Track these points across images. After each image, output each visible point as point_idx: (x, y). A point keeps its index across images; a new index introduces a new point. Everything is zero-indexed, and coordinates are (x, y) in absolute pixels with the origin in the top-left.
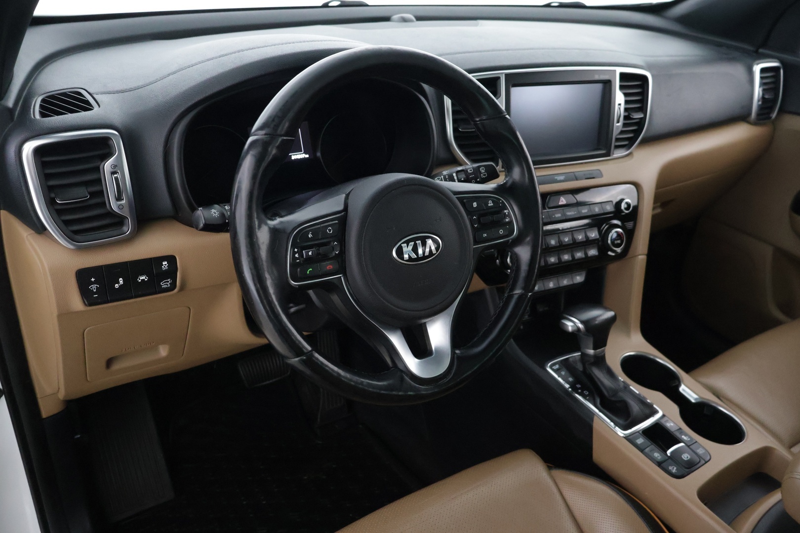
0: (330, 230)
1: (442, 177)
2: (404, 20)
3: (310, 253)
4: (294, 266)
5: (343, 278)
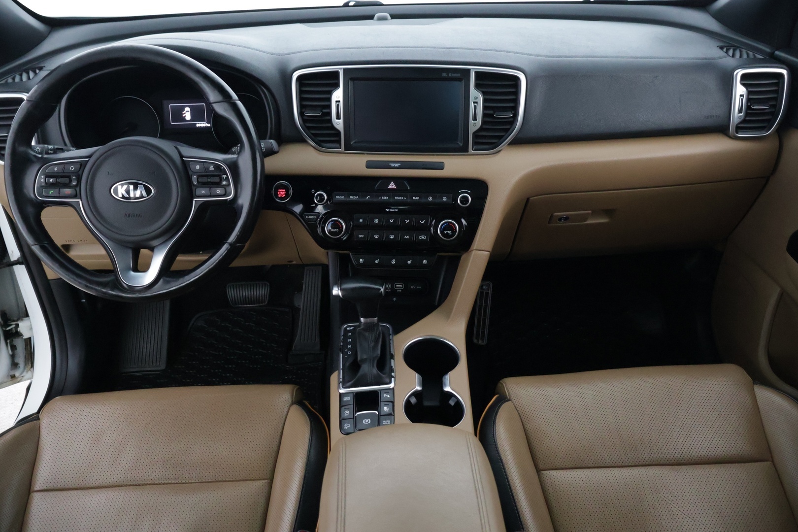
0: (72, 168)
3: (51, 181)
4: (41, 187)
5: (80, 202)
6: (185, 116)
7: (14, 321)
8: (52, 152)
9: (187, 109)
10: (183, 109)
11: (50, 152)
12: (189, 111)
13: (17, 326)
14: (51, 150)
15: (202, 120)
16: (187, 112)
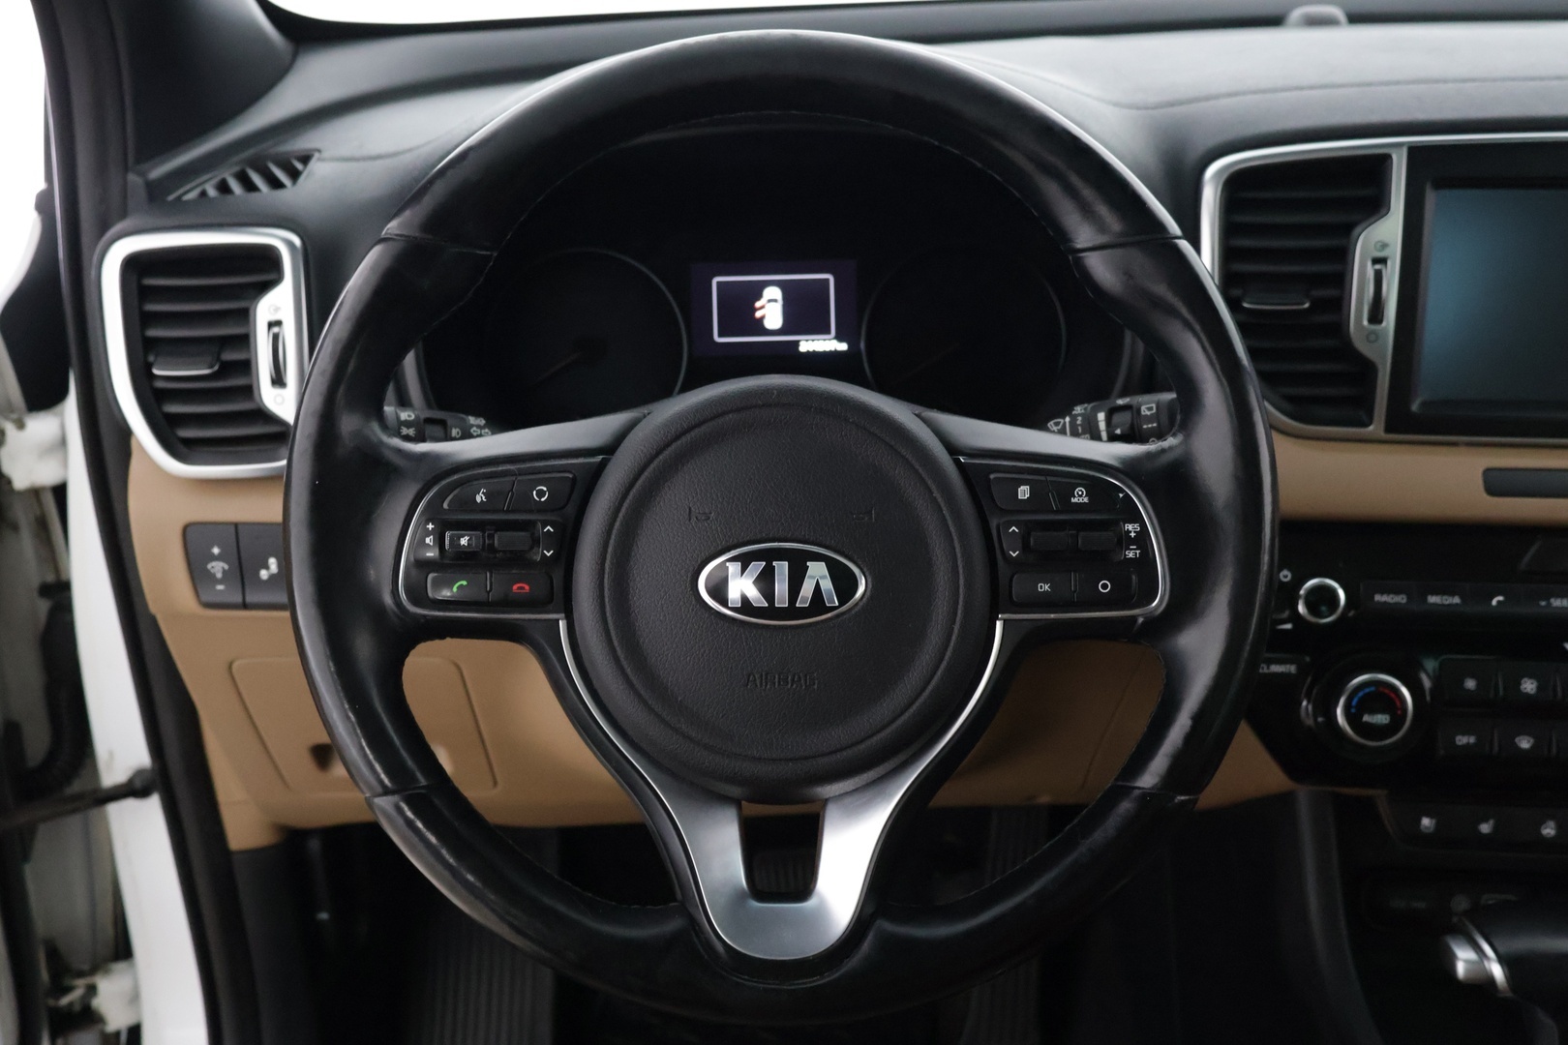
0: (541, 494)
1: (1068, 419)
2: (1314, 22)
3: (464, 541)
4: (422, 565)
5: (562, 625)
6: (763, 318)
7: (81, 974)
8: (411, 432)
9: (773, 293)
10: (757, 291)
11: (405, 431)
12: (776, 301)
13: (92, 990)
14: (408, 424)
15: (822, 329)
16: (770, 301)
